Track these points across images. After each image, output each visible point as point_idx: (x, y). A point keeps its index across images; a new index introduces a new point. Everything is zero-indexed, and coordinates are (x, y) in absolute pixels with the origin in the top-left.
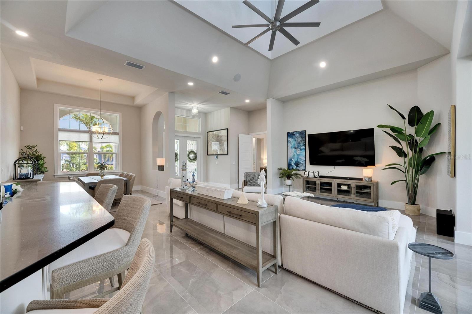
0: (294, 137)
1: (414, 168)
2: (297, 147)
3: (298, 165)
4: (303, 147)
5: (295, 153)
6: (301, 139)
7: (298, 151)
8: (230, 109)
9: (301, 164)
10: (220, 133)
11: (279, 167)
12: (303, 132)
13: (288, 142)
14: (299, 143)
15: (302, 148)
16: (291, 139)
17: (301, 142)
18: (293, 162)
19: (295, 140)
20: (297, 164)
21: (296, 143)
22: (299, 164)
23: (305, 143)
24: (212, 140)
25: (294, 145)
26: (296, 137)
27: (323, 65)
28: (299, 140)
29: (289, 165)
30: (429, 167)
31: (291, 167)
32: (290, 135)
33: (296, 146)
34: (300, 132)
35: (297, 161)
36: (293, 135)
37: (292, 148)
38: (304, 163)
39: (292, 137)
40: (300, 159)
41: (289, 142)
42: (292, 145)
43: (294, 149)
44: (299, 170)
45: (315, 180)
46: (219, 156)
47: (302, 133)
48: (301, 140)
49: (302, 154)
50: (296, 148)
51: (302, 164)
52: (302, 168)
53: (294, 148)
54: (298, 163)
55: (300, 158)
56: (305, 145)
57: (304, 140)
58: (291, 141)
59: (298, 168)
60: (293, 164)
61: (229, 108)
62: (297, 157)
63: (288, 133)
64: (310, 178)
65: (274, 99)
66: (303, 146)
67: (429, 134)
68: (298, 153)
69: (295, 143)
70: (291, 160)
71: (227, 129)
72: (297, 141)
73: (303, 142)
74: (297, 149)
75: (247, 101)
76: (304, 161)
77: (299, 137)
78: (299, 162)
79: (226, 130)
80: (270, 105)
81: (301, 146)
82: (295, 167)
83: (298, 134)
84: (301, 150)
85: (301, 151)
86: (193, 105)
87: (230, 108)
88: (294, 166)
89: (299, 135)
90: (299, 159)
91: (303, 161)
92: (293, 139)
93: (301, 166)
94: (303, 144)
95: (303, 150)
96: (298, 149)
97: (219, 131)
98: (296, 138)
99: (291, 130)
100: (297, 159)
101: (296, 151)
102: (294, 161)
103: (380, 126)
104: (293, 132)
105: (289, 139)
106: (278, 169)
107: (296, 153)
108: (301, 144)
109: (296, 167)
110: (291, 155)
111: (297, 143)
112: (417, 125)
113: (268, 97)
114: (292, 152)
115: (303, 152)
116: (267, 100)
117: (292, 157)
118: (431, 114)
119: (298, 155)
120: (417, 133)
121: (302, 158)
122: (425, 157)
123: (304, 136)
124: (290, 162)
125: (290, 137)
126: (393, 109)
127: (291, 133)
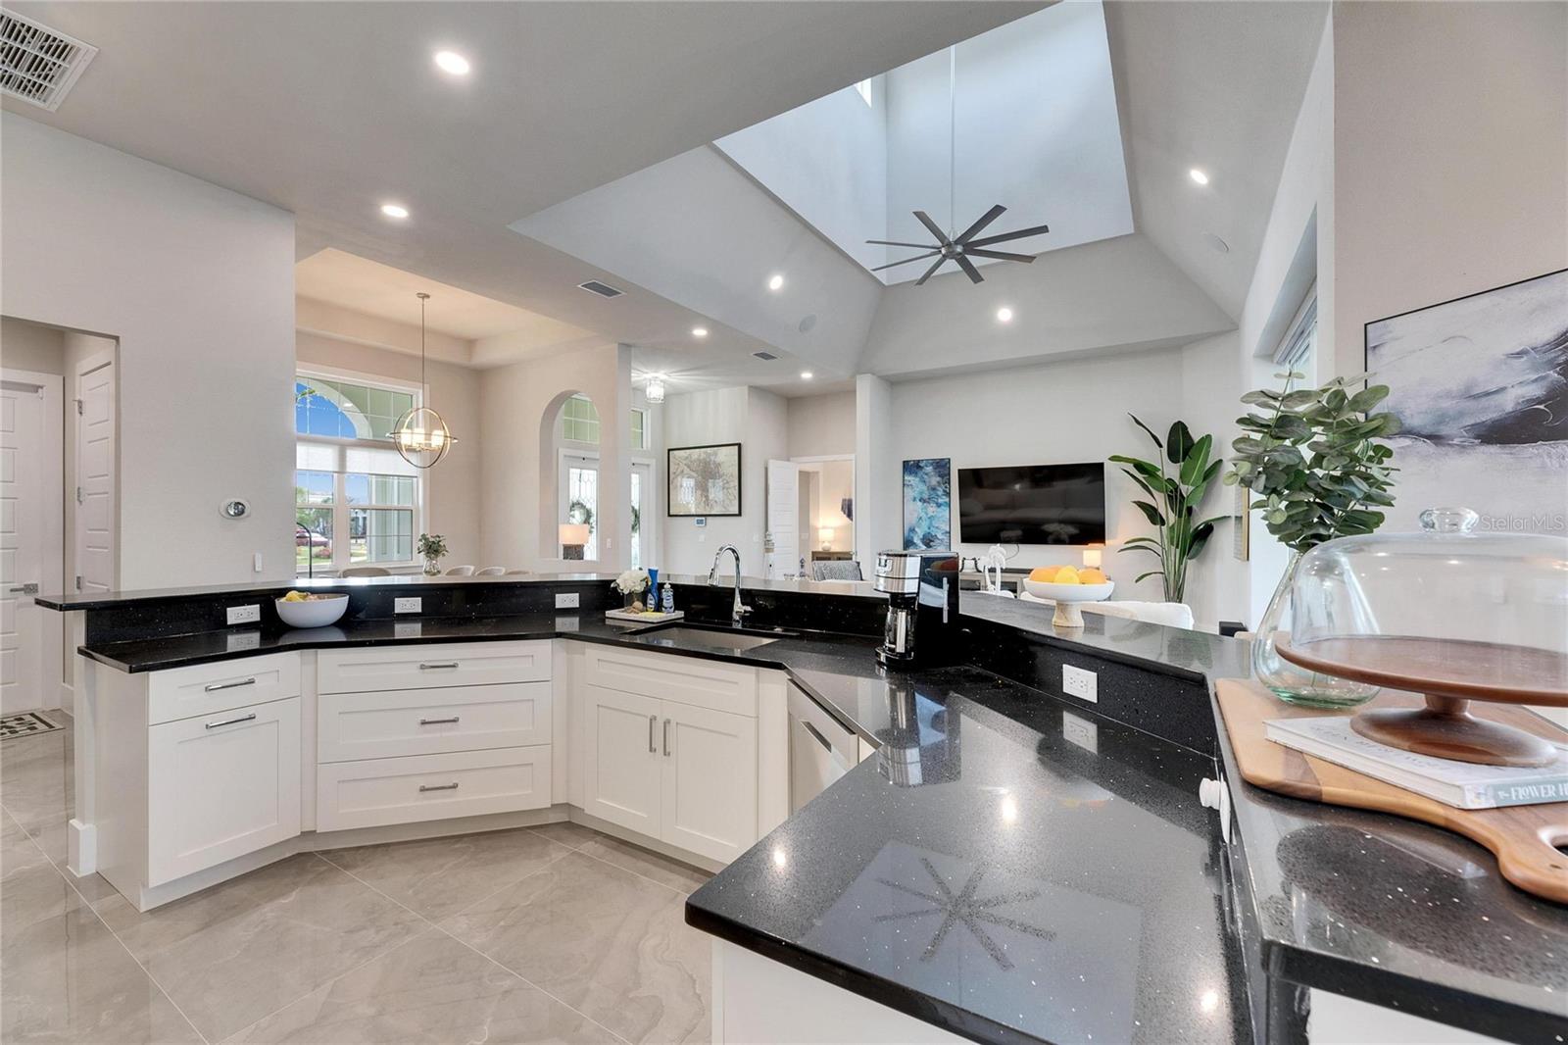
0: (920, 473)
1: (1177, 547)
2: (929, 498)
3: (932, 544)
4: (943, 500)
5: (923, 514)
6: (938, 479)
7: (932, 509)
8: (749, 390)
10: (716, 454)
11: (885, 549)
12: (943, 463)
13: (904, 485)
14: (934, 489)
15: (940, 501)
16: (913, 479)
17: (940, 486)
18: (918, 536)
19: (924, 481)
20: (929, 540)
21: (925, 488)
22: (933, 540)
23: (949, 490)
24: (685, 472)
25: (921, 493)
26: (927, 474)
27: (1005, 315)
28: (935, 480)
29: (908, 542)
30: (1203, 545)
31: (912, 548)
32: (911, 467)
33: (926, 496)
34: (938, 463)
35: (929, 533)
36: (919, 467)
37: (914, 500)
38: (945, 538)
39: (917, 473)
40: (937, 528)
41: (908, 486)
42: (916, 494)
43: (919, 504)
46: (708, 518)
47: (942, 466)
48: (938, 482)
49: (940, 514)
50: (925, 501)
51: (941, 539)
53: (920, 500)
54: (931, 538)
55: (937, 525)
56: (948, 494)
57: (945, 483)
58: (912, 482)
60: (916, 539)
61: (747, 388)
62: (928, 523)
63: (903, 461)
64: (967, 574)
65: (873, 374)
66: (946, 497)
67: (1204, 480)
68: (931, 514)
69: (922, 487)
70: (912, 530)
71: (739, 445)
72: (930, 482)
73: (943, 487)
74: (928, 502)
75: (807, 376)
76: (946, 533)
77: (933, 473)
78: (932, 536)
79: (736, 447)
80: (866, 391)
81: (939, 496)
82: (922, 548)
83: (931, 468)
84: (939, 505)
85: (939, 510)
86: (650, 375)
87: (750, 387)
88: (921, 545)
89: (935, 469)
90: (932, 529)
91: (943, 534)
92: (918, 479)
94: (944, 491)
95: (943, 507)
96: (931, 504)
97: (710, 450)
98: (926, 477)
99: (913, 456)
100: (929, 528)
101: (926, 508)
102: (920, 532)
103: (1114, 458)
104: (919, 461)
105: (906, 478)
107: (926, 513)
109: (925, 547)
110: (911, 519)
111: (928, 488)
112: (1183, 461)
113: (859, 369)
114: (915, 509)
115: (944, 512)
116: (858, 377)
117: (914, 522)
118: (1205, 441)
119: (929, 518)
120: (1184, 477)
121: (941, 525)
122: (1197, 524)
123: (945, 472)
124: (909, 537)
125: (910, 471)
126: (1140, 424)
127: (913, 462)
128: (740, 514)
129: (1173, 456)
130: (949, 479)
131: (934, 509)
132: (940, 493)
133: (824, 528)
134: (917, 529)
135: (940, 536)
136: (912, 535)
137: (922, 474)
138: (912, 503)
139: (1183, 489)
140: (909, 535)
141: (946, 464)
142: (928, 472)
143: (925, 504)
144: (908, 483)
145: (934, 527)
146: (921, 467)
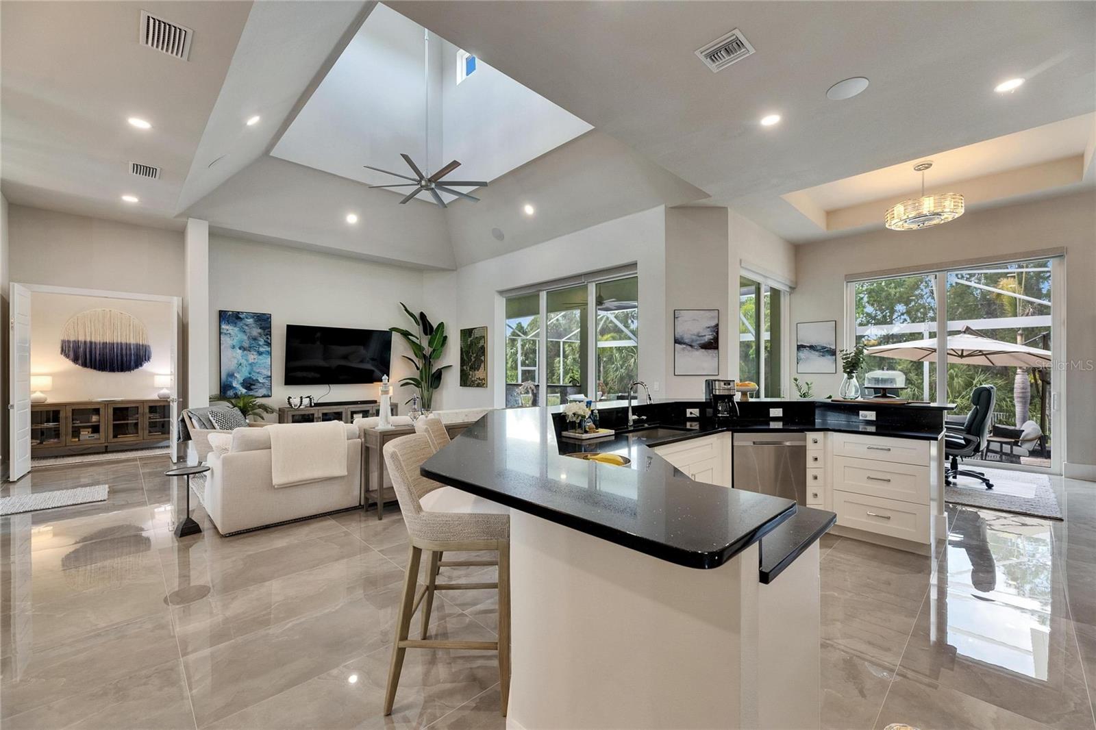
0: (240, 324)
1: (426, 382)
2: (250, 347)
3: (253, 387)
4: (265, 349)
5: (243, 362)
6: (260, 331)
7: (252, 357)
9: (261, 385)
12: (264, 317)
13: (220, 333)
14: (255, 339)
15: (261, 349)
16: (231, 328)
17: (260, 337)
18: (238, 381)
19: (244, 332)
20: (249, 384)
21: (245, 338)
22: (254, 385)
23: (270, 341)
25: (241, 341)
26: (247, 325)
28: (256, 331)
29: (225, 387)
30: (440, 381)
31: (231, 393)
32: (228, 317)
33: (246, 345)
34: (258, 316)
35: (250, 378)
37: (233, 347)
38: (266, 381)
39: (235, 324)
40: (258, 373)
41: (225, 334)
42: (235, 342)
43: (239, 352)
44: (256, 397)
45: (311, 411)
47: (264, 321)
48: (260, 334)
49: (262, 361)
50: (245, 349)
51: (263, 383)
52: (263, 391)
53: (240, 349)
54: (252, 382)
55: (257, 370)
56: (270, 345)
57: (267, 335)
58: (230, 331)
59: (252, 393)
60: (235, 384)
62: (248, 368)
63: (220, 311)
66: (266, 347)
68: (251, 361)
69: (242, 337)
70: (231, 375)
72: (250, 333)
73: (265, 338)
74: (249, 351)
75: (130, 199)
76: (268, 377)
77: (254, 325)
78: (254, 381)
80: (196, 237)
81: (259, 345)
82: (242, 391)
83: (251, 320)
84: (260, 354)
85: (260, 357)
88: (241, 388)
89: (255, 321)
90: (253, 374)
91: (264, 378)
92: (236, 329)
93: (261, 388)
94: (265, 341)
95: (264, 355)
96: (252, 352)
98: (246, 328)
99: (231, 307)
100: (250, 374)
101: (246, 355)
102: (240, 377)
103: (395, 329)
104: (239, 312)
105: (223, 326)
107: (247, 360)
108: (260, 341)
109: (244, 391)
110: (228, 365)
111: (249, 337)
114: (233, 358)
115: (265, 360)
117: (232, 368)
118: (441, 325)
119: (250, 364)
120: (430, 344)
121: (263, 371)
122: (434, 370)
123: (269, 325)
124: (227, 381)
125: (228, 321)
126: (406, 310)
127: (231, 313)
129: (425, 332)
130: (270, 332)
131: (255, 356)
132: (262, 342)
134: (235, 375)
135: (261, 380)
136: (230, 379)
137: (241, 324)
138: (230, 350)
139: (428, 350)
140: (227, 379)
141: (268, 318)
142: (248, 323)
143: (245, 352)
144: (225, 331)
145: (255, 372)
146: (240, 318)
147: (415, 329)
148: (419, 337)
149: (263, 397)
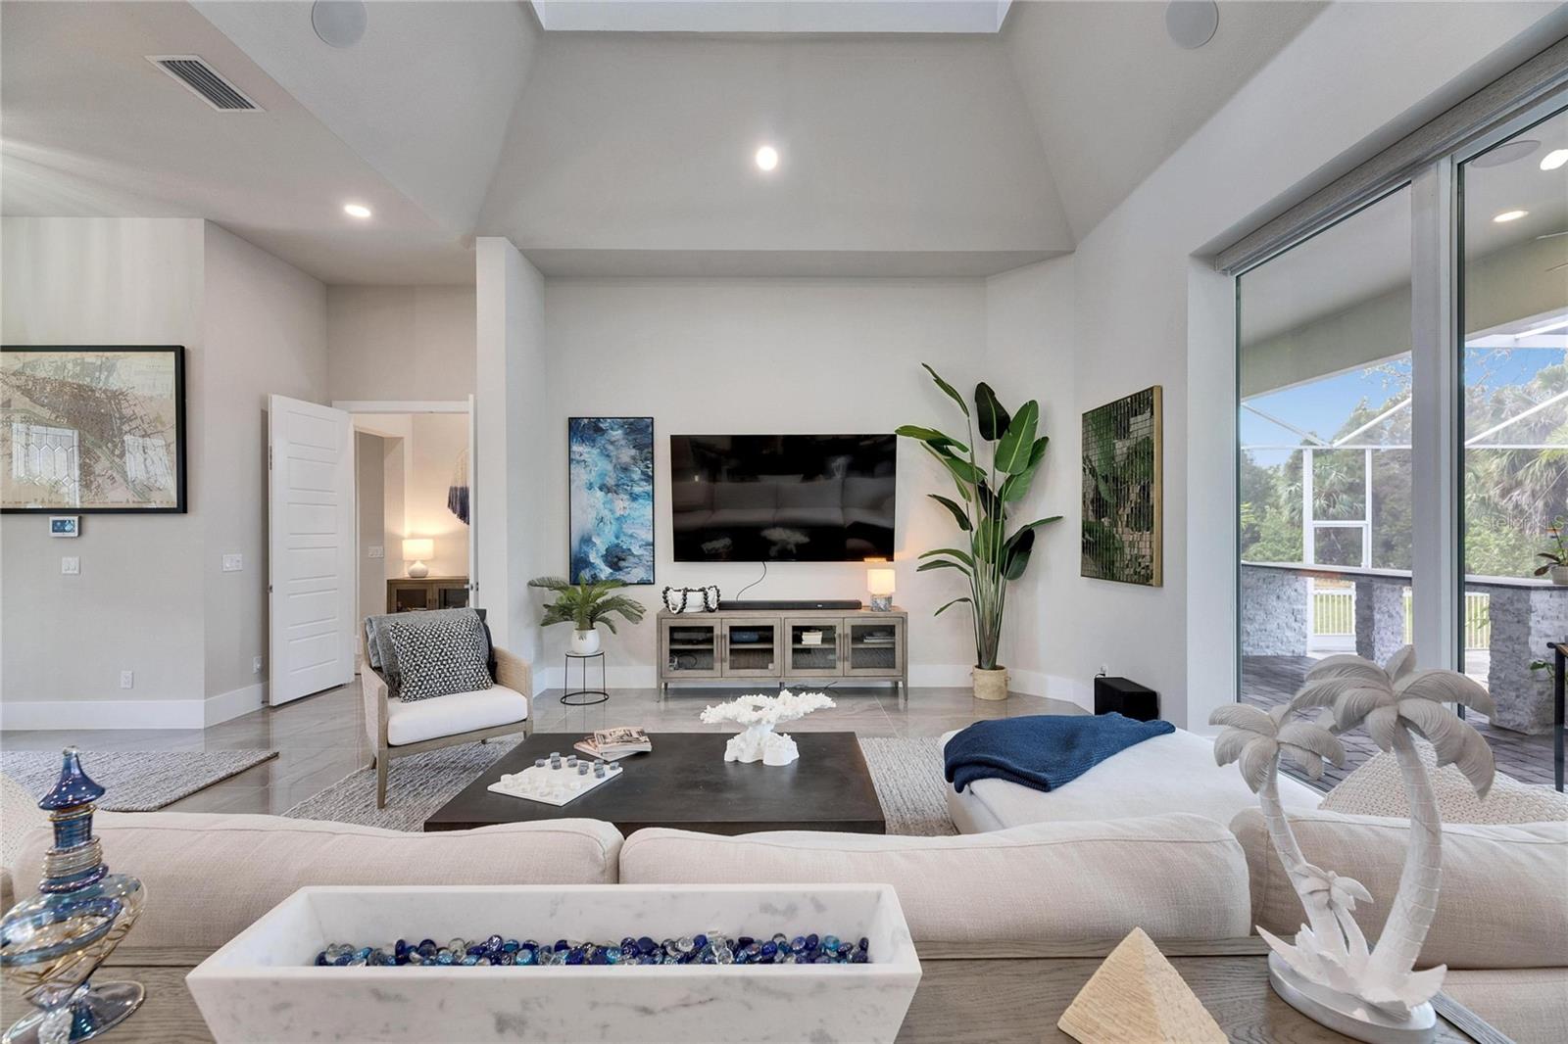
0: (601, 441)
1: (994, 562)
2: (617, 485)
3: (622, 564)
4: (644, 488)
5: (606, 513)
6: (633, 452)
7: (621, 504)
8: (205, 225)
9: (636, 560)
10: (111, 369)
11: (536, 576)
12: (642, 424)
13: (570, 461)
14: (625, 469)
15: (637, 489)
16: (587, 450)
17: (635, 464)
18: (597, 551)
19: (608, 456)
20: (616, 558)
21: (610, 467)
22: (624, 560)
23: (653, 472)
24: (15, 405)
25: (603, 475)
26: (612, 443)
27: (767, 158)
28: (627, 454)
29: (578, 563)
30: (1025, 561)
31: (585, 575)
32: (583, 430)
33: (611, 482)
34: (631, 424)
35: (617, 545)
36: (599, 430)
37: (590, 487)
38: (646, 553)
39: (594, 441)
40: (631, 536)
41: (578, 462)
42: (593, 477)
43: (600, 494)
44: (625, 584)
45: (708, 620)
46: (89, 518)
47: (640, 431)
48: (634, 458)
49: (637, 514)
50: (609, 490)
51: (637, 556)
52: (639, 573)
53: (601, 489)
54: (620, 555)
55: (630, 532)
56: (650, 479)
57: (646, 459)
58: (585, 457)
59: (620, 576)
60: (594, 558)
61: (203, 220)
62: (614, 527)
63: (571, 419)
64: (690, 617)
65: (512, 242)
66: (644, 483)
67: (1029, 465)
68: (620, 512)
69: (605, 466)
70: (587, 540)
71: (181, 353)
72: (618, 458)
73: (642, 465)
74: (615, 492)
76: (648, 544)
77: (623, 442)
78: (623, 551)
79: (171, 356)
81: (633, 481)
82: (605, 571)
83: (620, 432)
84: (634, 498)
85: (635, 505)
87: (208, 221)
88: (603, 566)
89: (626, 434)
90: (623, 538)
91: (640, 546)
92: (595, 451)
93: (637, 566)
94: (643, 473)
95: (641, 500)
96: (622, 496)
97: (90, 357)
98: (611, 447)
99: (587, 410)
100: (617, 538)
101: (612, 501)
102: (601, 544)
103: (908, 431)
104: (598, 419)
105: (575, 448)
106: (531, 584)
107: (612, 511)
108: (635, 472)
109: (609, 571)
110: (584, 521)
111: (615, 467)
112: (999, 437)
113: (484, 224)
114: (591, 506)
115: (643, 509)
116: (479, 239)
117: (590, 526)
118: (1030, 409)
119: (618, 519)
120: (999, 461)
121: (638, 531)
122: (1013, 529)
123: (647, 441)
124: (580, 552)
125: (581, 437)
126: (939, 381)
127: (586, 421)
128: (182, 507)
129: (986, 431)
130: (653, 453)
131: (627, 504)
132: (637, 475)
133: (413, 536)
134: (594, 540)
135: (636, 551)
136: (585, 548)
137: (603, 442)
138: (585, 493)
139: (996, 480)
140: (581, 548)
141: (648, 427)
142: (613, 439)
143: (610, 494)
144: (577, 457)
145: (625, 535)
146: (601, 430)
147: (962, 427)
148: (969, 447)
149: (638, 584)
